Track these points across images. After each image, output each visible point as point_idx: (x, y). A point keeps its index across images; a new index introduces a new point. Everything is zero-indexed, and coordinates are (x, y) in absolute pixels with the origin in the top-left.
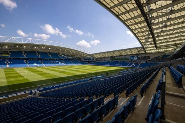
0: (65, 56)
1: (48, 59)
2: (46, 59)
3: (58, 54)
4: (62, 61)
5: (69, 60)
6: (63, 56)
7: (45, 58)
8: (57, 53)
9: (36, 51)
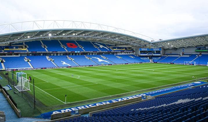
0: (105, 46)
1: (79, 54)
2: (76, 54)
3: (93, 43)
4: (102, 56)
5: (113, 53)
6: (101, 46)
7: (76, 52)
8: (91, 42)
9: (58, 40)
